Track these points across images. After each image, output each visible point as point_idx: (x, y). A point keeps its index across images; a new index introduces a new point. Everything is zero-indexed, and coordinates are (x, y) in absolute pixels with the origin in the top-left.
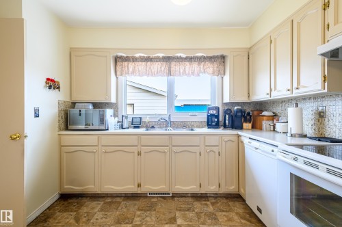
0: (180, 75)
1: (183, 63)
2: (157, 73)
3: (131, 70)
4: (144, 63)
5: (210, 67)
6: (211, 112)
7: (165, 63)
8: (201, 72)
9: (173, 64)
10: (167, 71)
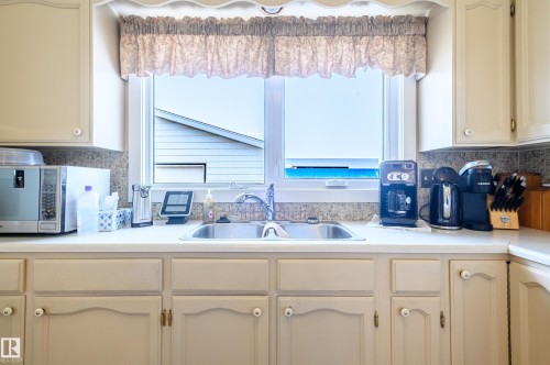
0: (299, 73)
1: (311, 38)
2: (236, 66)
3: (161, 57)
4: (197, 38)
5: (385, 50)
6: (394, 177)
7: (257, 39)
8: (361, 64)
9: (281, 42)
10: (263, 60)
